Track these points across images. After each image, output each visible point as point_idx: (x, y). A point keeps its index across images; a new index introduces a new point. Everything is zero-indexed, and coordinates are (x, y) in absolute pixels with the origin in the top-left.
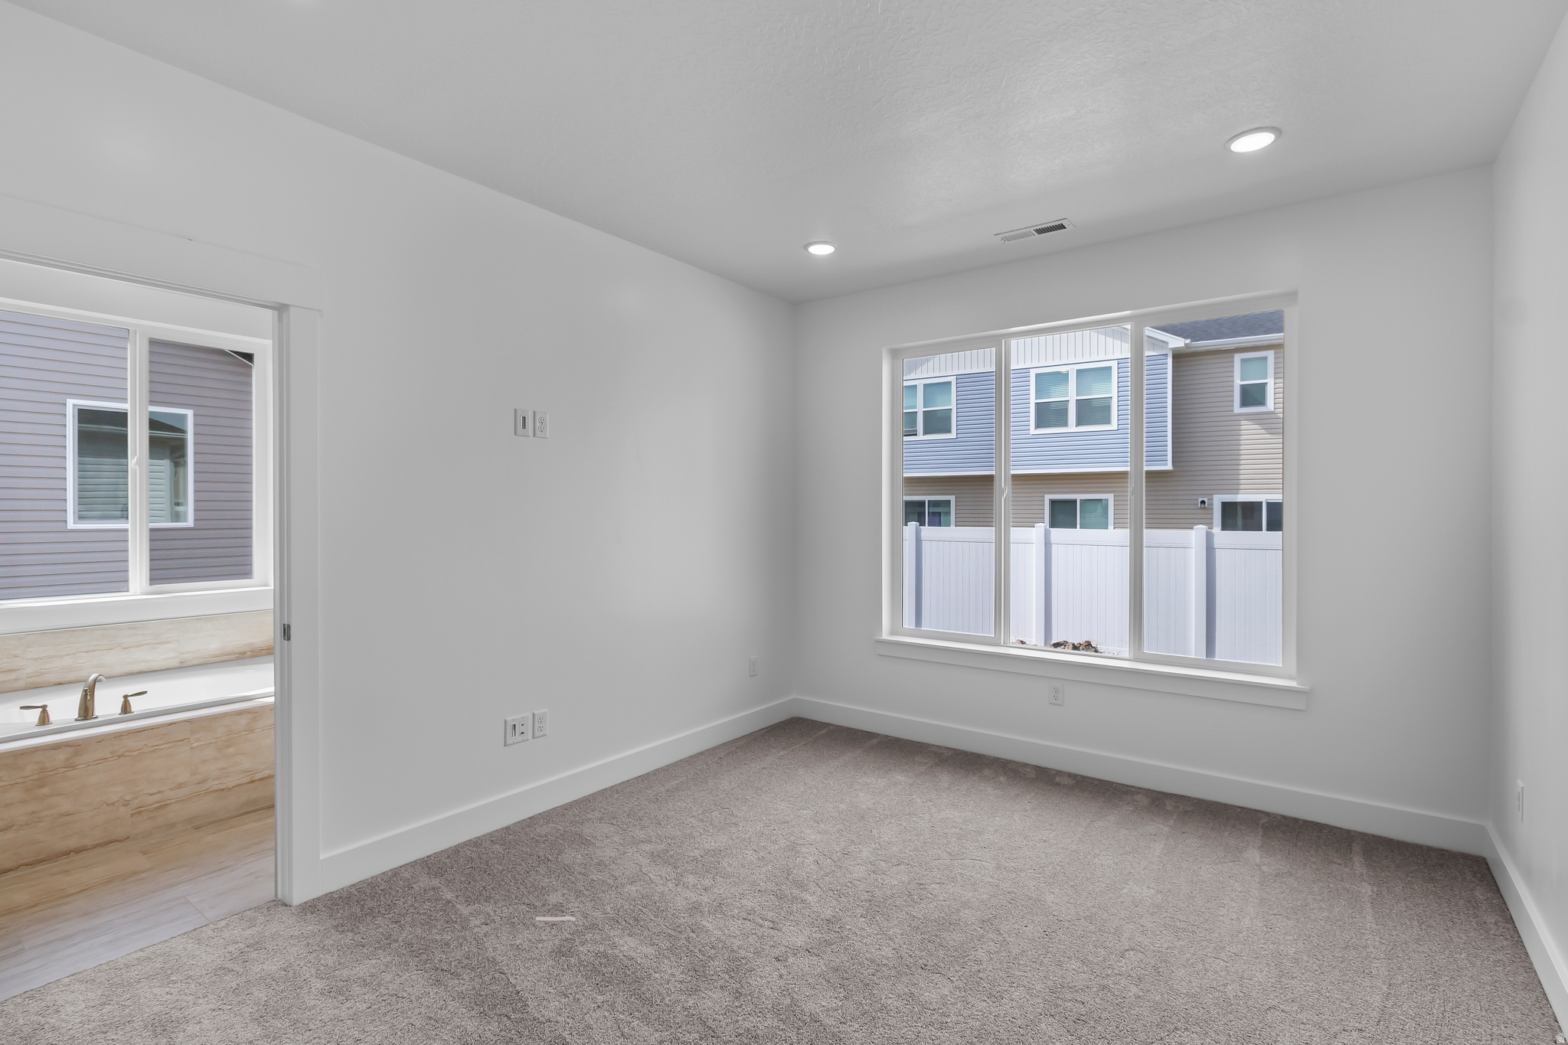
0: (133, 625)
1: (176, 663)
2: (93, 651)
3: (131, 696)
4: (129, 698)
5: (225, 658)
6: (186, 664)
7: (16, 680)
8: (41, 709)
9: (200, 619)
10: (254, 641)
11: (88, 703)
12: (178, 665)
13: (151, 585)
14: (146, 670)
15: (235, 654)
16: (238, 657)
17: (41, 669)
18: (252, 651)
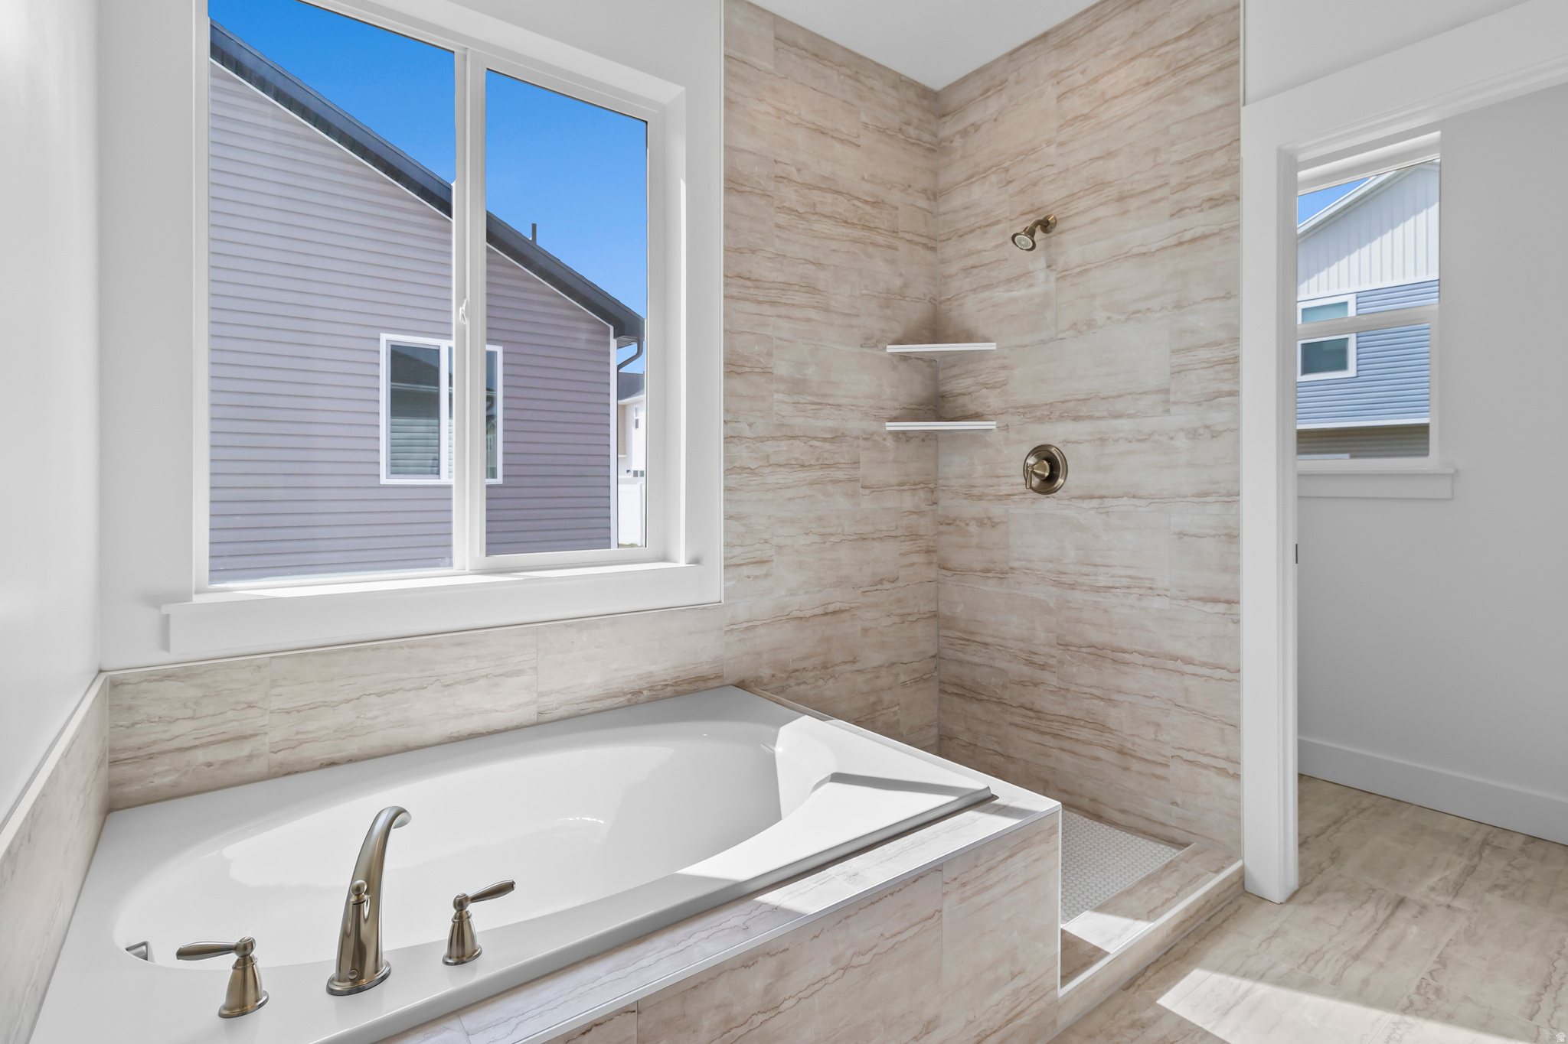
0: (461, 637)
1: (529, 714)
2: (393, 692)
3: (477, 898)
4: (471, 908)
5: (608, 703)
6: (547, 717)
7: (250, 757)
8: (233, 958)
9: (571, 625)
10: (652, 668)
11: (364, 928)
12: (534, 718)
13: (488, 555)
14: (483, 731)
15: (625, 694)
16: (629, 700)
17: (298, 733)
18: (651, 689)
